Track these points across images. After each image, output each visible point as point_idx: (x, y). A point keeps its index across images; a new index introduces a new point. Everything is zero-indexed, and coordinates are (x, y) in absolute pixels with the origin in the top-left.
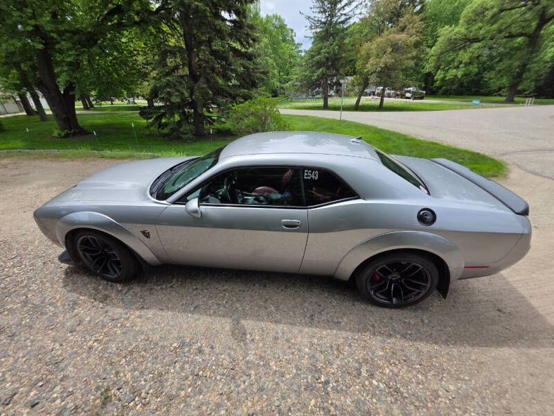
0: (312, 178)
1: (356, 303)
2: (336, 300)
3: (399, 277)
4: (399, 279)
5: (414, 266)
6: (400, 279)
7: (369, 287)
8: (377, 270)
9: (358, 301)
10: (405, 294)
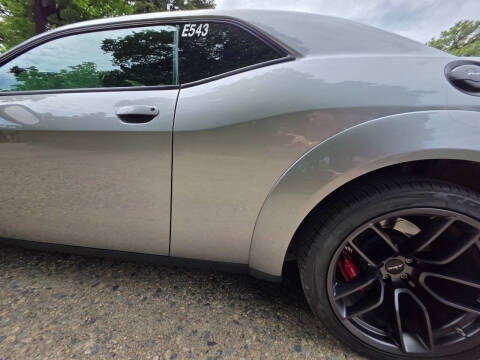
0: (196, 35)
1: (304, 343)
2: (256, 330)
3: (409, 270)
4: (409, 277)
5: (457, 224)
6: (414, 277)
7: (333, 295)
8: (350, 240)
9: (310, 336)
10: (436, 324)
